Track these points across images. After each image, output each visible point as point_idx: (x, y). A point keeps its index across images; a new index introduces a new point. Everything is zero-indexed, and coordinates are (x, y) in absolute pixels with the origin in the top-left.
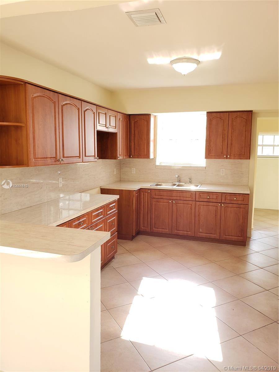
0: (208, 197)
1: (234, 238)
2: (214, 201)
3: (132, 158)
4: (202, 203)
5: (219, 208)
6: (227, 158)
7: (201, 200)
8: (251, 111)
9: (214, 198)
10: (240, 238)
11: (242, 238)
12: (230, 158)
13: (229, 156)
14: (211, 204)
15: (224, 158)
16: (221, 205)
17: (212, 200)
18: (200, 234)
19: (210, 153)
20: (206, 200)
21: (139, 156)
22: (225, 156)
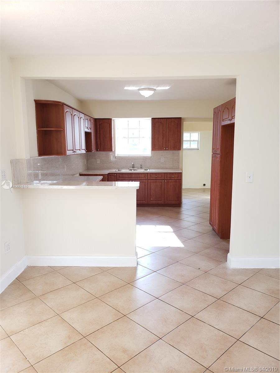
0: (156, 176)
1: (173, 202)
2: (160, 178)
3: (98, 151)
4: (152, 181)
5: (163, 183)
6: (166, 150)
7: (151, 178)
8: (181, 118)
9: (160, 177)
10: (177, 202)
11: (178, 202)
12: (168, 150)
13: (167, 149)
14: (158, 181)
15: (164, 150)
16: (164, 181)
17: (158, 178)
18: (151, 202)
19: (155, 146)
20: (154, 178)
21: (104, 150)
22: (165, 149)
